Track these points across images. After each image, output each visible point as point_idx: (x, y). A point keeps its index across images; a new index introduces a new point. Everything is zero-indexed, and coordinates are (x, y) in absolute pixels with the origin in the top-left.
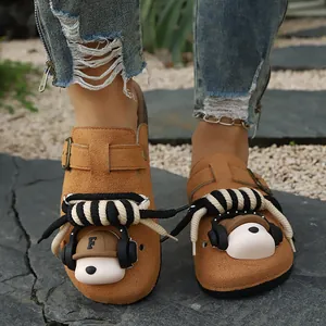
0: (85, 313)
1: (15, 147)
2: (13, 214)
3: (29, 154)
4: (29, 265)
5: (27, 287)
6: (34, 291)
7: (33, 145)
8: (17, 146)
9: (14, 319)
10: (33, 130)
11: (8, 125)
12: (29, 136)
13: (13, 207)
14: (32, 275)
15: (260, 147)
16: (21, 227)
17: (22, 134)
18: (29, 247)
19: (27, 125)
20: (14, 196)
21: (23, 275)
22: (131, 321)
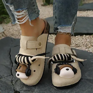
0: (25, 88)
1: (12, 35)
2: (9, 56)
3: (16, 37)
4: (11, 72)
5: (10, 79)
6: (12, 81)
7: (17, 34)
8: (13, 34)
9: (6, 90)
10: (18, 29)
11: (12, 27)
12: (17, 31)
13: (10, 54)
14: (12, 76)
15: (80, 36)
16: (11, 60)
17: (15, 30)
18: (12, 67)
19: (17, 27)
20: (10, 50)
21: (10, 76)
22: (37, 92)
